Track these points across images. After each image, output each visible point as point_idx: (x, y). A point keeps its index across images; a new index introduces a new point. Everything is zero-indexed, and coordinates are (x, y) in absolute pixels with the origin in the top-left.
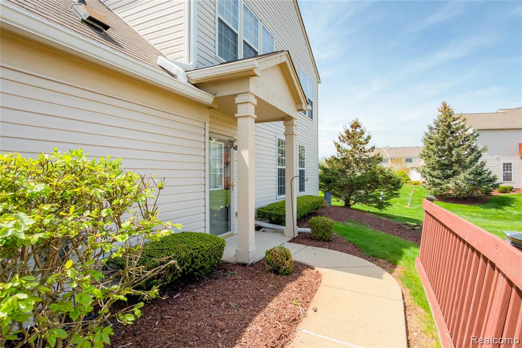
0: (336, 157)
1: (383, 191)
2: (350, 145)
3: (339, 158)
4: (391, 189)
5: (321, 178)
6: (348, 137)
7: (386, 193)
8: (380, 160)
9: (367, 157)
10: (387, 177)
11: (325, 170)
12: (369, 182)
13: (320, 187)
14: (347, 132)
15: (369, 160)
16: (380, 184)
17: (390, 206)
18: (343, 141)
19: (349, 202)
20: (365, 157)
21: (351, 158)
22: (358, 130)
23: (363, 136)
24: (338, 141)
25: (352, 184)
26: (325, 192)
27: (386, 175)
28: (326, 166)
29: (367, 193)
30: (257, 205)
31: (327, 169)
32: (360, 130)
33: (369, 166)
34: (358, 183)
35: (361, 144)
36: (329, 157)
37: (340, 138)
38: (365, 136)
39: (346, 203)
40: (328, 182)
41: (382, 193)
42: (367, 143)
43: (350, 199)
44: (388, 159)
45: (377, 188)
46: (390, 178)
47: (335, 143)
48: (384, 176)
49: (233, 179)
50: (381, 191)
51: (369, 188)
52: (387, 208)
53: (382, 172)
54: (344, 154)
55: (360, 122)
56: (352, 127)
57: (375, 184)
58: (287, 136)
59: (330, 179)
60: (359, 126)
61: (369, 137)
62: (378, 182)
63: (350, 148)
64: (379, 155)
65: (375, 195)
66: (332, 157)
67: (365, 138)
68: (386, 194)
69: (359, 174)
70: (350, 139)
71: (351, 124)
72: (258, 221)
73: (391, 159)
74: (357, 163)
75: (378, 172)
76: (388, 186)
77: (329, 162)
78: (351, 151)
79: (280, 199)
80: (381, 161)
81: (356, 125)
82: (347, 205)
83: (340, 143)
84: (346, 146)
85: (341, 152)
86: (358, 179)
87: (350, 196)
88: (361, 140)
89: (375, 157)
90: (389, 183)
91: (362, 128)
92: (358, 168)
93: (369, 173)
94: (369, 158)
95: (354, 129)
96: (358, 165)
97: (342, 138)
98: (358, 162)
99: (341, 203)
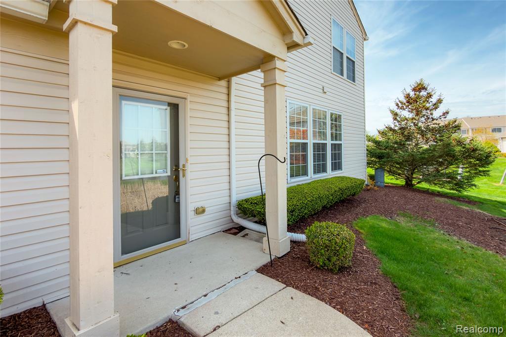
0: (393, 126)
1: (462, 168)
2: (412, 112)
3: (396, 128)
4: (475, 165)
5: (370, 153)
6: (408, 102)
7: (468, 170)
8: (457, 128)
9: (437, 126)
10: (468, 149)
11: (377, 143)
12: (440, 157)
13: (369, 164)
14: (408, 96)
15: (440, 130)
16: (457, 159)
17: (474, 187)
18: (402, 108)
19: (411, 181)
20: (434, 126)
21: (413, 128)
22: (423, 93)
23: (431, 100)
24: (395, 109)
25: (413, 160)
26: (376, 169)
27: (467, 146)
28: (379, 138)
29: (438, 171)
30: (238, 195)
31: (380, 142)
32: (426, 93)
33: (440, 137)
34: (423, 158)
35: (427, 109)
36: (382, 128)
37: (397, 105)
38: (434, 100)
39: (407, 182)
40: (380, 157)
41: (460, 171)
42: (436, 108)
43: (414, 178)
44: (468, 130)
45: (452, 164)
46: (474, 150)
47: (392, 112)
48: (464, 148)
49: (187, 160)
50: (459, 167)
51: (441, 164)
52: (469, 189)
53: (460, 143)
54: (403, 123)
55: (426, 83)
56: (414, 90)
57: (449, 159)
58: (267, 88)
59: (382, 153)
60: (424, 88)
61: (440, 101)
62: (454, 156)
63: (411, 115)
64: (455, 121)
65: (450, 173)
66: (387, 127)
67: (434, 102)
68: (467, 172)
69: (425, 147)
70: (411, 104)
71: (413, 87)
72: (240, 219)
73: (472, 130)
74: (423, 133)
75: (454, 143)
76: (471, 162)
77: (383, 133)
78: (413, 119)
79: (293, 183)
80: (459, 129)
81: (420, 88)
82: (409, 185)
83: (398, 111)
84: (406, 114)
85: (399, 121)
86: (423, 153)
87: (412, 174)
88: (428, 105)
89: (449, 124)
90: (473, 158)
91: (429, 90)
92: (423, 139)
93: (439, 145)
94: (440, 127)
95: (418, 93)
96: (423, 136)
97: (400, 105)
98: (422, 131)
99: (401, 182)
